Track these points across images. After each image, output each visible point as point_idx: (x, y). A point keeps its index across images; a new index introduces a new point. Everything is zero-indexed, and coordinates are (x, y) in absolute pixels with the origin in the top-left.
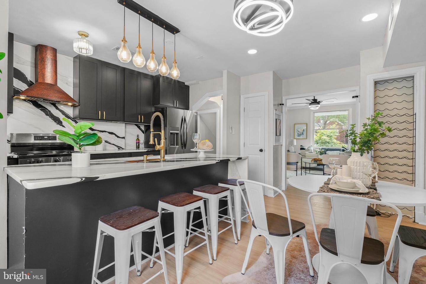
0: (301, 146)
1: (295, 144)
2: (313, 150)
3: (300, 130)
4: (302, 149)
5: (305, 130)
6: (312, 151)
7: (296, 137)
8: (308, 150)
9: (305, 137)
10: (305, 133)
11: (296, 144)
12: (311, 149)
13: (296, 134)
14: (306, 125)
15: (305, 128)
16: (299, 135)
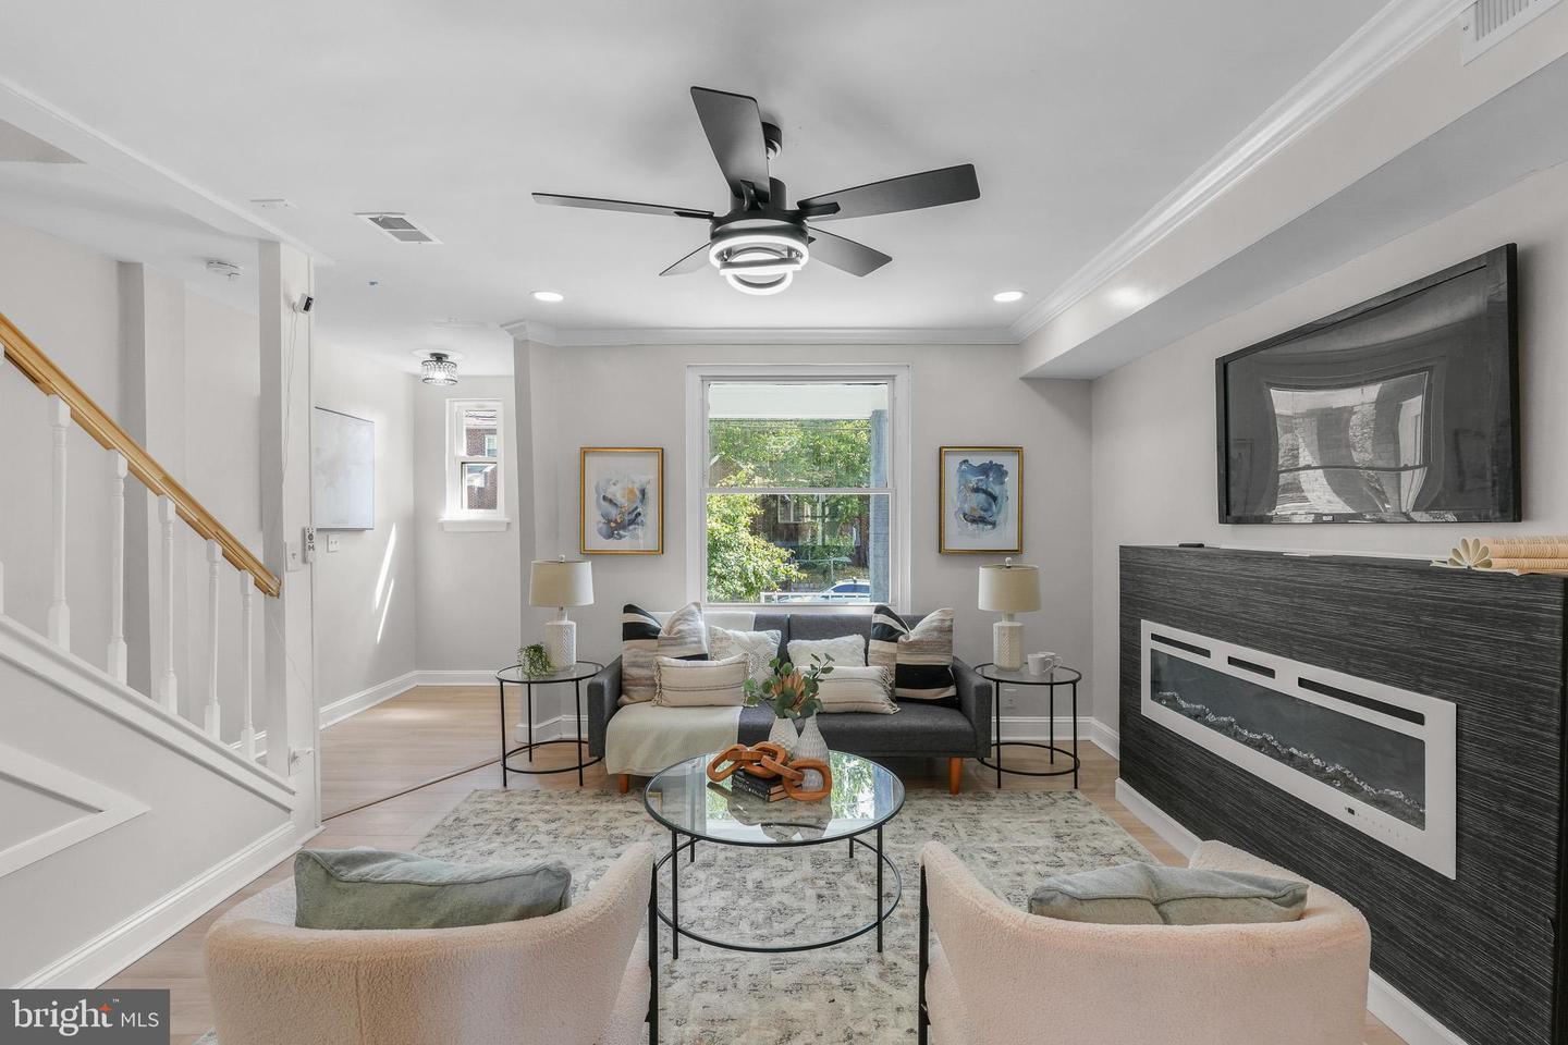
0: (629, 609)
1: (587, 595)
2: (704, 635)
3: (617, 493)
4: (636, 631)
5: (652, 494)
6: (700, 642)
7: (596, 542)
8: (677, 639)
9: (653, 544)
10: (650, 514)
11: (592, 602)
12: (696, 632)
13: (594, 519)
14: (653, 461)
15: (653, 475)
16: (614, 529)
